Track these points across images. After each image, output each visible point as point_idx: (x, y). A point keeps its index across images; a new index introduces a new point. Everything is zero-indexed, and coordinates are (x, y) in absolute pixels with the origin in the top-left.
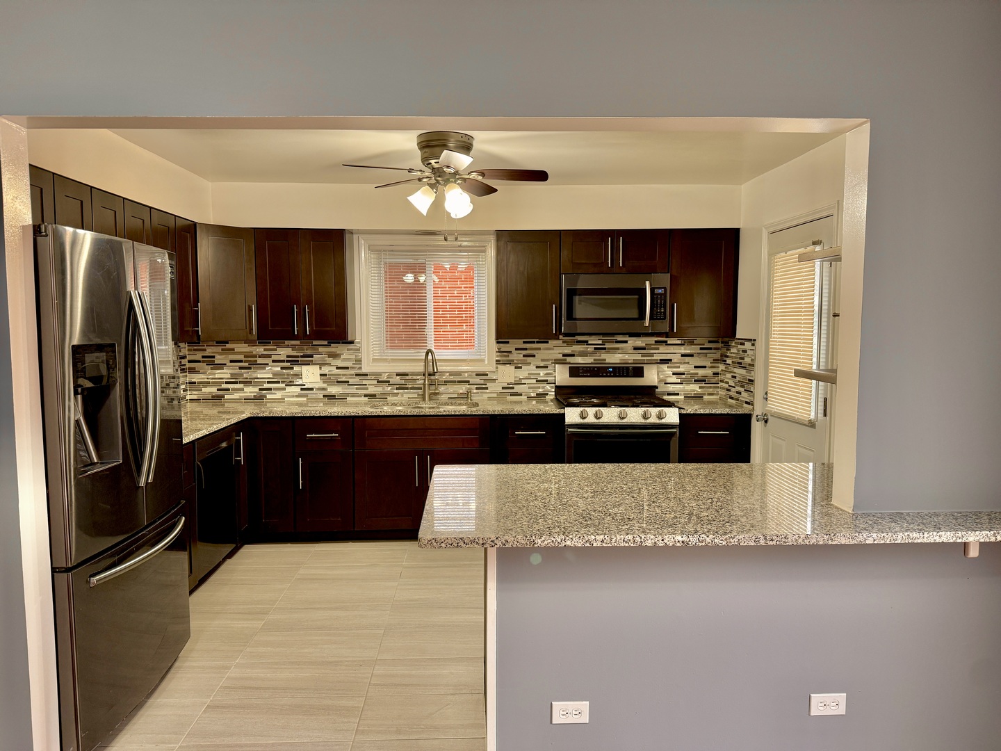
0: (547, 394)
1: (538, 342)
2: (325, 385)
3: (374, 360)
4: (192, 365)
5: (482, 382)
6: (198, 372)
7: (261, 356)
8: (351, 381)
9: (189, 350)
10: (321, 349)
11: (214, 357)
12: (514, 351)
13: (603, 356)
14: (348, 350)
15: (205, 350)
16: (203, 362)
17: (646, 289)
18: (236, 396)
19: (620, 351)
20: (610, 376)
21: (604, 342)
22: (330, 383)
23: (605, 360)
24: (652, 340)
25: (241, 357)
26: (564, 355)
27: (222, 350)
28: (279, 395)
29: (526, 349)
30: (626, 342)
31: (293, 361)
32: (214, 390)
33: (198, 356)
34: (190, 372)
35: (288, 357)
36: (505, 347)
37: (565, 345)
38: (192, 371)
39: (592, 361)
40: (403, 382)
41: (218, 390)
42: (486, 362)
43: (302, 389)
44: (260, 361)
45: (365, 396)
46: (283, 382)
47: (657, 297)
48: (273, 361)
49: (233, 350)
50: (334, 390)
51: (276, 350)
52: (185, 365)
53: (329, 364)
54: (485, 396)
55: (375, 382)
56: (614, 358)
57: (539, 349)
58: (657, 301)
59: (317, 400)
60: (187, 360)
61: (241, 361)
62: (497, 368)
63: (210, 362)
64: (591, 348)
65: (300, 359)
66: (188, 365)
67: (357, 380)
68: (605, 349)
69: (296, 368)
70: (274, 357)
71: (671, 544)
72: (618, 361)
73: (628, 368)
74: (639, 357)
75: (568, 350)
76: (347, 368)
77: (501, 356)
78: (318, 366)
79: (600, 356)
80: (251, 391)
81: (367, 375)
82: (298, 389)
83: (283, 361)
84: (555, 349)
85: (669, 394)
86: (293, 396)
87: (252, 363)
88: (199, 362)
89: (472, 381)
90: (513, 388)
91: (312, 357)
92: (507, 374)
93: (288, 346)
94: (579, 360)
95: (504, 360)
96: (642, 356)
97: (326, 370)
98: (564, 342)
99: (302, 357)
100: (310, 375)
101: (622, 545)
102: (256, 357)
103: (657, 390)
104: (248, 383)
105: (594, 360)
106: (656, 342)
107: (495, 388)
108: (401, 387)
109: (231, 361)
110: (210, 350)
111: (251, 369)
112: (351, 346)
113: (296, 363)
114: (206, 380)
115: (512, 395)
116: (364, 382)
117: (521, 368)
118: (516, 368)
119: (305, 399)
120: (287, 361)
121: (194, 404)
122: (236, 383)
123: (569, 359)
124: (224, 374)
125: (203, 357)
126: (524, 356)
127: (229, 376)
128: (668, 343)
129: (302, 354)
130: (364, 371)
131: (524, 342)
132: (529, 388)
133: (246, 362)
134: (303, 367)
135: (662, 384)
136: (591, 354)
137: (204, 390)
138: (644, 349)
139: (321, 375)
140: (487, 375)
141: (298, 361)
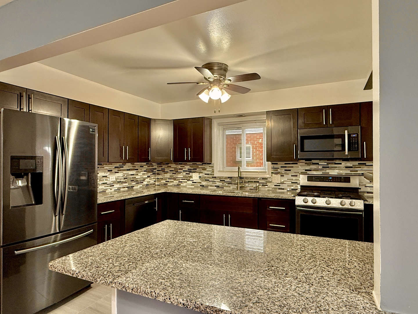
0: (297, 190)
1: (292, 164)
2: (201, 181)
3: (219, 171)
4: (158, 172)
5: (265, 182)
6: (160, 175)
7: (180, 169)
8: (210, 180)
9: (157, 166)
10: (200, 166)
11: (165, 169)
12: (280, 168)
13: (328, 171)
14: (209, 167)
15: (162, 166)
16: (162, 171)
17: (345, 135)
18: (171, 184)
19: (337, 168)
20: (330, 182)
21: (328, 164)
22: (203, 181)
23: (329, 173)
24: (356, 163)
25: (173, 169)
26: (306, 170)
27: (168, 166)
28: (185, 184)
29: (286, 167)
30: (341, 164)
31: (190, 171)
32: (164, 181)
33: (160, 169)
34: (158, 175)
35: (188, 169)
36: (276, 166)
37: (306, 165)
38: (158, 174)
39: (321, 173)
40: (230, 181)
41: (166, 181)
42: (267, 173)
43: (193, 182)
44: (179, 171)
45: (215, 186)
46: (186, 179)
47: (353, 139)
48: (183, 171)
49: (171, 166)
50: (204, 183)
51: (184, 166)
52: (156, 172)
53: (202, 173)
54: (266, 188)
55: (219, 181)
56: (334, 172)
57: (293, 167)
58: (353, 141)
59: (198, 187)
60: (156, 170)
61: (173, 171)
62: (272, 176)
63: (163, 170)
64: (320, 167)
65: (192, 170)
66: (157, 172)
67: (212, 180)
68: (328, 167)
69: (191, 174)
70: (184, 169)
71: (175, 304)
72: (337, 174)
73: (341, 177)
74: (349, 172)
75: (308, 168)
76: (209, 174)
77: (274, 170)
78: (198, 173)
79: (326, 171)
80: (176, 182)
81: (216, 177)
82: (191, 182)
83: (186, 171)
84: (301, 167)
85: (368, 193)
86: (189, 185)
87: (176, 171)
88: (160, 171)
89: (260, 181)
90: (280, 186)
91: (196, 169)
92: (277, 179)
93: (188, 165)
94: (315, 173)
95: (275, 172)
96: (351, 171)
97: (201, 175)
98: (305, 164)
99: (193, 169)
100: (195, 176)
101: (144, 295)
102: (178, 169)
103: (359, 190)
104: (175, 179)
105: (323, 173)
106: (359, 164)
107: (271, 186)
108: (230, 183)
109: (170, 171)
110: (164, 167)
111: (176, 174)
112: (210, 165)
113: (190, 172)
114: (162, 178)
115: (279, 189)
116: (215, 180)
117: (283, 176)
118: (281, 176)
119: (193, 186)
120: (188, 171)
121: (159, 187)
122: (171, 179)
123: (308, 172)
124: (168, 175)
125: (162, 169)
126: (285, 170)
127: (169, 176)
128: (367, 164)
129: (193, 168)
130: (215, 176)
131: (285, 164)
132: (288, 186)
133: (175, 171)
134: (193, 173)
135: (364, 187)
136: (321, 170)
137: (161, 181)
138: (352, 167)
139: (199, 177)
140: (267, 179)
141: (191, 171)
